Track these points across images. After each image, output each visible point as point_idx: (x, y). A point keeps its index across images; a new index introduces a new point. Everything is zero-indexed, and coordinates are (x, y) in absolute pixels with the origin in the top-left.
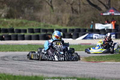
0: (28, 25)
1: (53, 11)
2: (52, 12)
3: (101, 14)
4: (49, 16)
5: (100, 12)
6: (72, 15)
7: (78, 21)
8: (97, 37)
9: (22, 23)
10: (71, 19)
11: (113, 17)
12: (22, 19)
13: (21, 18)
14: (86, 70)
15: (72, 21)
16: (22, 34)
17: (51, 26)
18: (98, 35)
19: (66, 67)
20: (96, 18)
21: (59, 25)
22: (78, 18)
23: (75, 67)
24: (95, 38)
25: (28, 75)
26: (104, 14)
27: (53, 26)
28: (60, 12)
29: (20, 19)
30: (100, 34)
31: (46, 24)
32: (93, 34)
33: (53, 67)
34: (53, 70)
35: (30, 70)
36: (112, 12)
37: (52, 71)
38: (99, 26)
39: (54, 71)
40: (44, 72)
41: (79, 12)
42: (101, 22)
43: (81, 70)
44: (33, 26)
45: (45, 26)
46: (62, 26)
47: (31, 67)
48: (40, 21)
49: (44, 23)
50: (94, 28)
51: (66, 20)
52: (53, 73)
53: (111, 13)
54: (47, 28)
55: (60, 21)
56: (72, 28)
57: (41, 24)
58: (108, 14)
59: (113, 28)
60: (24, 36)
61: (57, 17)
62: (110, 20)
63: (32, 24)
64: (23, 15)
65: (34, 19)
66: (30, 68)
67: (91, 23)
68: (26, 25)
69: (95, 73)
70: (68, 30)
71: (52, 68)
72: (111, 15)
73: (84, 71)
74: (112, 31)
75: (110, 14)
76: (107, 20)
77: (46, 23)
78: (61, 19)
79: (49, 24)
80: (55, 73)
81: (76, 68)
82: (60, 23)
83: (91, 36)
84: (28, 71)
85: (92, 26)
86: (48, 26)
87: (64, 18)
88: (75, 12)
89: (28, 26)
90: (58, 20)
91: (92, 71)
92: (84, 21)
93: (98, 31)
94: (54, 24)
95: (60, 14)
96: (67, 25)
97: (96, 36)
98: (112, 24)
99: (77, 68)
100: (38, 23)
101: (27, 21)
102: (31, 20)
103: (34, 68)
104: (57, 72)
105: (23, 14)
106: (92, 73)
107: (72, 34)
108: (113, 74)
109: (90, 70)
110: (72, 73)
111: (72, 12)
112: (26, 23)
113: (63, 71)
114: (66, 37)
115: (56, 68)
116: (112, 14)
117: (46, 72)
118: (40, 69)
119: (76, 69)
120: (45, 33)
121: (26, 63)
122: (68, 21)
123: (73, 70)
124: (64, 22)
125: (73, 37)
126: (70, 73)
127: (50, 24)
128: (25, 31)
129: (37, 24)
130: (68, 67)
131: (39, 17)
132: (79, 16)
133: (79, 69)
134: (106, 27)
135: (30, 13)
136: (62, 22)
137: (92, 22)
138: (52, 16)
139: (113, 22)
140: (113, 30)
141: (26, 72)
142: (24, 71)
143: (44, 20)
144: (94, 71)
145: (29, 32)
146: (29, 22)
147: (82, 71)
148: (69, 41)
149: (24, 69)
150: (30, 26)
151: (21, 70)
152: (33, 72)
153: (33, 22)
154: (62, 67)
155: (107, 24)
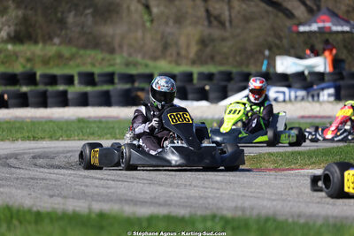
0: (79, 61)
1: (152, 21)
2: (148, 24)
3: (294, 28)
4: (139, 34)
5: (289, 23)
6: (207, 31)
7: (225, 50)
8: (281, 97)
9: (60, 56)
10: (203, 42)
11: (327, 36)
12: (61, 44)
13: (56, 40)
14: (247, 194)
15: (208, 50)
16: (61, 88)
17: (146, 66)
18: (285, 89)
19: (190, 185)
20: (277, 42)
21: (170, 62)
22: (224, 39)
23: (215, 185)
24: (276, 100)
25: (77, 209)
26: (302, 29)
27: (151, 63)
28: (171, 23)
29: (54, 44)
30: (289, 86)
31: (131, 59)
33: (152, 186)
34: (153, 196)
35: (83, 196)
36: (324, 22)
37: (148, 197)
38: (286, 65)
39: (155, 198)
40: (126, 200)
41: (227, 24)
42: (292, 51)
43: (233, 192)
44: (93, 65)
45: (127, 65)
46: (178, 64)
47: (87, 186)
48: (112, 51)
49: (125, 54)
50: (271, 71)
51: (188, 46)
52: (152, 203)
53: (321, 25)
54: (133, 71)
55: (172, 50)
56: (206, 69)
57: (114, 59)
58: (314, 27)
60: (65, 93)
61: (162, 37)
62: (319, 46)
63: (89, 60)
64: (63, 32)
65: (95, 43)
66: (83, 188)
67: (263, 54)
68: (71, 63)
69: (275, 203)
70: (195, 76)
71: (148, 189)
72: (322, 31)
73: (244, 196)
74: (326, 78)
75: (319, 28)
77: (130, 55)
78: (176, 44)
79: (139, 58)
80: (156, 203)
81: (218, 189)
82: (171, 55)
84: (79, 199)
85: (265, 62)
86: (135, 64)
87: (183, 41)
88: (215, 23)
89: (78, 66)
90: (166, 47)
91: (266, 196)
92: (243, 50)
93: (285, 80)
94: (155, 59)
95: (171, 29)
96: (194, 63)
97: (277, 92)
99: (222, 189)
100: (108, 56)
101: (74, 50)
102: (85, 47)
103: (96, 190)
104: (162, 200)
105: (61, 29)
106: (265, 203)
107: (207, 88)
109: (260, 195)
110: (209, 204)
111: (206, 23)
112: (73, 57)
113: (181, 198)
114: (190, 96)
115: (161, 189)
116: (324, 28)
117: (132, 201)
118: (112, 190)
119: (220, 192)
120: (128, 86)
121: (70, 175)
122: (194, 49)
123: (210, 195)
124: (183, 52)
125: (211, 95)
126: (201, 202)
127: (143, 57)
128: (69, 80)
129: (103, 59)
130: (195, 186)
131: (109, 39)
132: (227, 34)
133: (227, 189)
134: (307, 67)
135: (83, 28)
136: (178, 54)
137: (267, 53)
138: (148, 36)
140: (330, 74)
141: (72, 200)
142: (65, 197)
143: (125, 48)
144: (273, 198)
145: (81, 83)
146: (82, 52)
147: (238, 195)
148: (198, 107)
149: (65, 193)
150: (84, 64)
151: (58, 196)
152: (93, 200)
153: (92, 53)
154: (178, 186)
155: (309, 57)
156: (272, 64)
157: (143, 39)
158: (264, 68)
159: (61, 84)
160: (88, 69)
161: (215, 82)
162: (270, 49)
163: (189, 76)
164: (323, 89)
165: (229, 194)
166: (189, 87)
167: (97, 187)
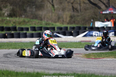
0: (31, 23)
1: (55, 10)
2: (53, 11)
3: (101, 12)
4: (50, 14)
5: (99, 11)
6: (72, 13)
7: (79, 19)
8: (97, 35)
9: (24, 21)
10: (71, 17)
11: (112, 15)
12: (25, 17)
13: (23, 16)
14: (85, 66)
15: (73, 19)
16: (25, 32)
17: (53, 24)
18: (98, 32)
19: (67, 63)
20: (96, 17)
21: (60, 23)
22: (78, 16)
23: (75, 63)
24: (95, 36)
25: (30, 71)
26: (104, 13)
27: (54, 24)
28: (61, 10)
29: (23, 18)
31: (47, 22)
32: (92, 32)
35: (32, 67)
36: (111, 10)
37: (53, 67)
38: (98, 24)
39: (55, 68)
40: (46, 68)
41: (79, 11)
42: (101, 20)
43: (81, 66)
44: (35, 24)
45: (46, 24)
46: (63, 24)
47: (33, 64)
48: (41, 20)
49: (46, 21)
50: (93, 26)
51: (66, 18)
52: (54, 69)
53: (110, 11)
54: (48, 26)
55: (61, 20)
56: (72, 26)
57: (42, 22)
58: (108, 12)
59: (112, 26)
61: (58, 15)
62: (109, 18)
63: (34, 23)
64: (25, 14)
65: (36, 17)
66: (32, 64)
68: (28, 24)
69: (94, 69)
70: (69, 28)
71: (53, 65)
72: (110, 13)
73: (84, 67)
74: (112, 28)
75: (109, 12)
76: (107, 18)
77: (47, 21)
78: (62, 17)
79: (50, 22)
80: (56, 69)
81: (76, 65)
82: (61, 21)
83: (91, 34)
84: (30, 68)
85: (92, 24)
86: (49, 24)
87: (65, 16)
88: (75, 11)
89: (30, 24)
90: (59, 18)
91: (92, 67)
92: (84, 20)
93: (98, 29)
94: (55, 22)
95: (61, 12)
96: (68, 23)
97: (95, 33)
98: (111, 22)
100: (40, 21)
101: (29, 19)
102: (33, 18)
103: (36, 65)
106: (91, 69)
107: (72, 32)
108: (112, 70)
109: (90, 67)
110: (73, 70)
111: (72, 10)
112: (28, 22)
113: (64, 68)
114: (67, 34)
115: (57, 65)
117: (47, 68)
118: (41, 65)
119: (76, 66)
121: (27, 60)
122: (68, 19)
123: (73, 67)
124: (65, 20)
125: (74, 34)
126: (70, 69)
127: (52, 22)
128: (27, 29)
129: (38, 22)
130: (68, 64)
131: (40, 16)
132: (79, 14)
133: (79, 65)
134: (105, 25)
135: (32, 12)
136: (63, 21)
137: (92, 20)
138: (53, 15)
139: (112, 20)
141: (28, 68)
142: (26, 67)
143: (46, 19)
145: (31, 30)
146: (31, 20)
147: (82, 67)
148: (69, 38)
149: (26, 66)
150: (32, 24)
151: (23, 67)
152: (35, 68)
153: (35, 20)
154: (63, 64)
155: (106, 22)
156: (94, 24)
157: (52, 16)
158: (91, 25)
159: (24, 30)
160: (33, 25)
161: (75, 30)
162: (93, 19)
163: (67, 28)
164: (110, 32)
165: (80, 66)
166: (66, 32)
167: (36, 64)
